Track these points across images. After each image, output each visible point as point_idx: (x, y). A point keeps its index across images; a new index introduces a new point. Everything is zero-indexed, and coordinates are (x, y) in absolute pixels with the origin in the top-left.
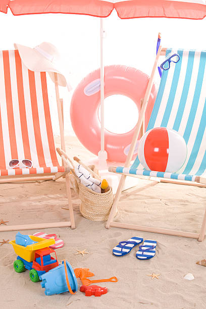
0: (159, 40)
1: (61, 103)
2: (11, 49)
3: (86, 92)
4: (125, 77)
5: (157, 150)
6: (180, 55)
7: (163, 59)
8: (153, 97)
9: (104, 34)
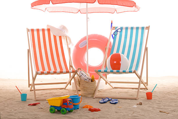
0: (112, 23)
1: (69, 49)
2: (46, 28)
3: (80, 46)
4: (97, 39)
5: (115, 62)
6: (121, 29)
7: (114, 31)
8: (110, 47)
9: (88, 19)
